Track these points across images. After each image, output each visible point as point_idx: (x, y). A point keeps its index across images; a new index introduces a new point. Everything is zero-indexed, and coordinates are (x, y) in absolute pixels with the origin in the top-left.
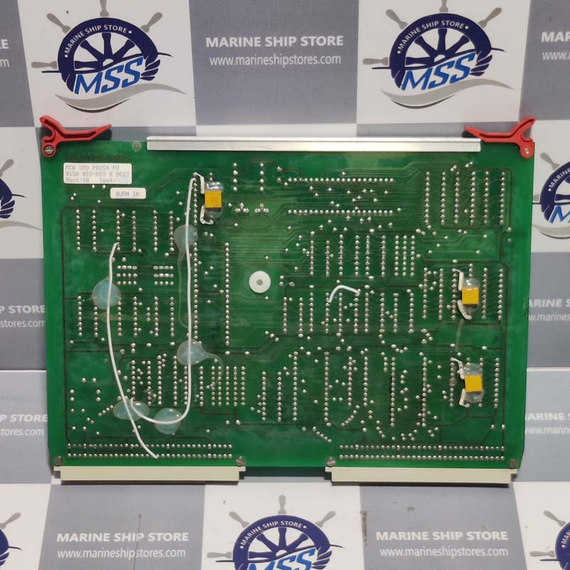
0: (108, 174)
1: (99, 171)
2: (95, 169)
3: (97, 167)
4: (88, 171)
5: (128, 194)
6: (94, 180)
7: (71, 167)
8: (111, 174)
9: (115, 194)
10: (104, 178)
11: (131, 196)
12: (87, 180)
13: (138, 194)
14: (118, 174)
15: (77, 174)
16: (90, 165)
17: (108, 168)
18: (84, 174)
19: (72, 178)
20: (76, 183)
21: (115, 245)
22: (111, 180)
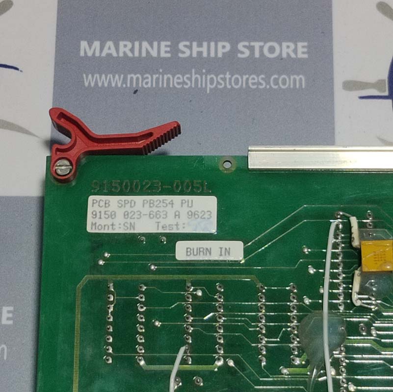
0: (171, 215)
1: (155, 209)
2: (147, 205)
3: (151, 203)
4: (135, 209)
5: (209, 251)
6: (145, 226)
7: (102, 204)
8: (177, 215)
9: (183, 251)
10: (163, 222)
11: (215, 257)
12: (132, 226)
13: (228, 251)
14: (192, 215)
15: (113, 215)
16: (139, 199)
17: (172, 203)
18: (126, 215)
19: (103, 222)
20: (111, 231)
21: (182, 349)
22: (177, 225)
